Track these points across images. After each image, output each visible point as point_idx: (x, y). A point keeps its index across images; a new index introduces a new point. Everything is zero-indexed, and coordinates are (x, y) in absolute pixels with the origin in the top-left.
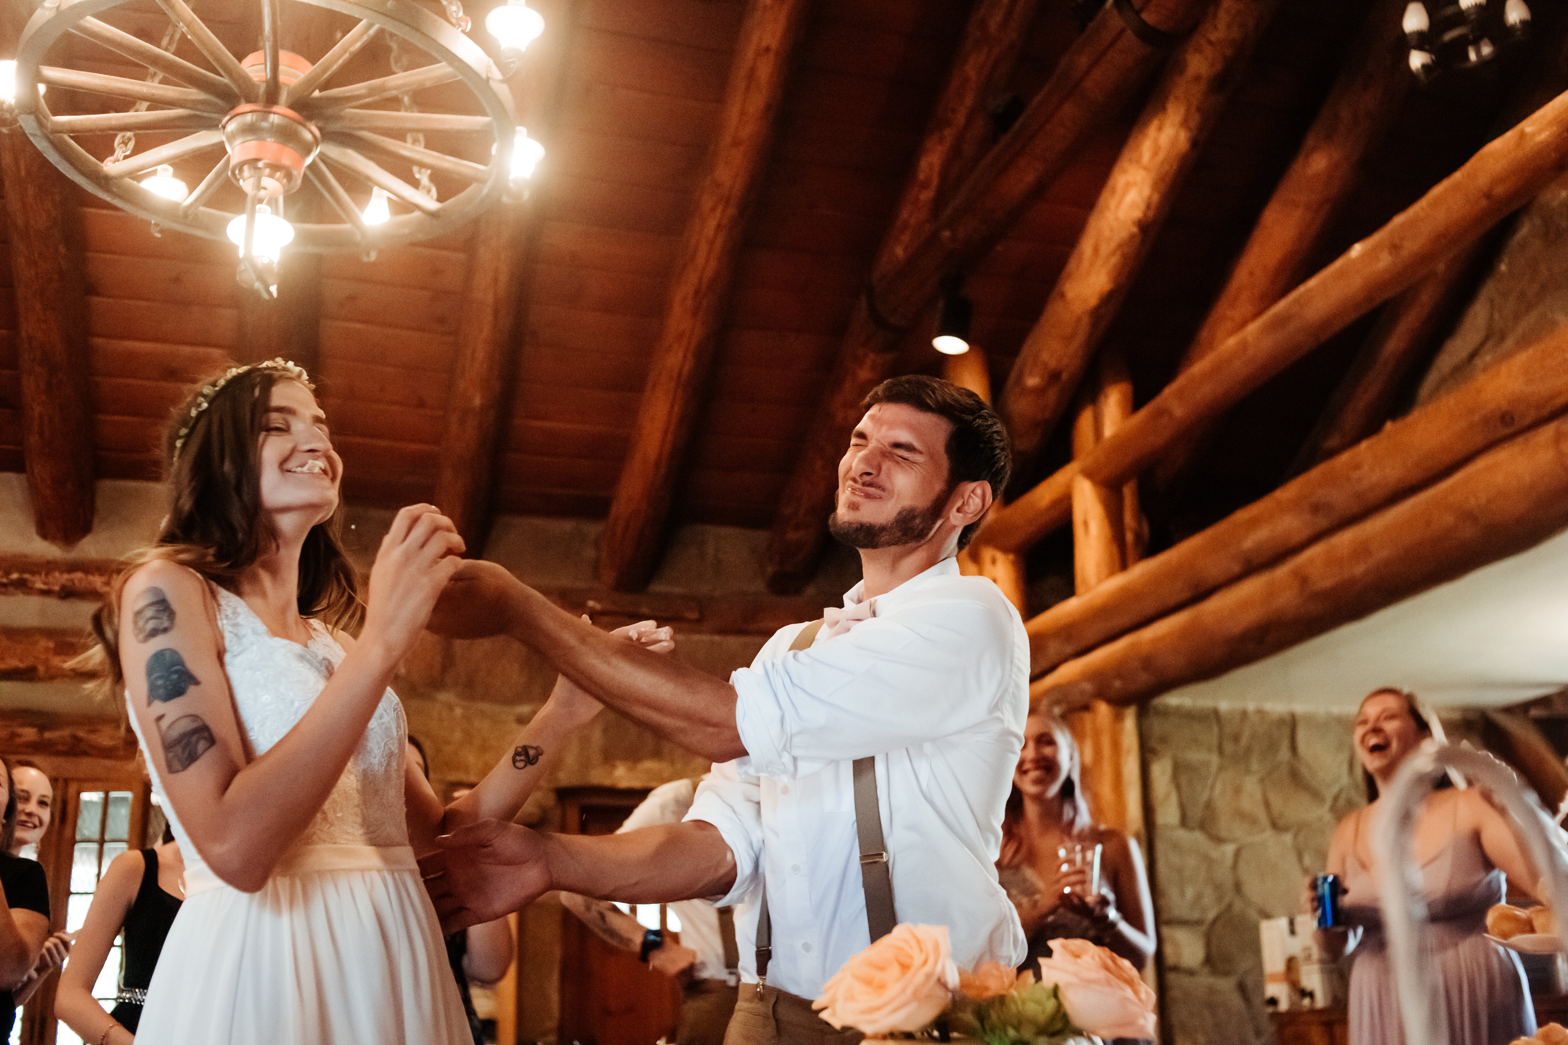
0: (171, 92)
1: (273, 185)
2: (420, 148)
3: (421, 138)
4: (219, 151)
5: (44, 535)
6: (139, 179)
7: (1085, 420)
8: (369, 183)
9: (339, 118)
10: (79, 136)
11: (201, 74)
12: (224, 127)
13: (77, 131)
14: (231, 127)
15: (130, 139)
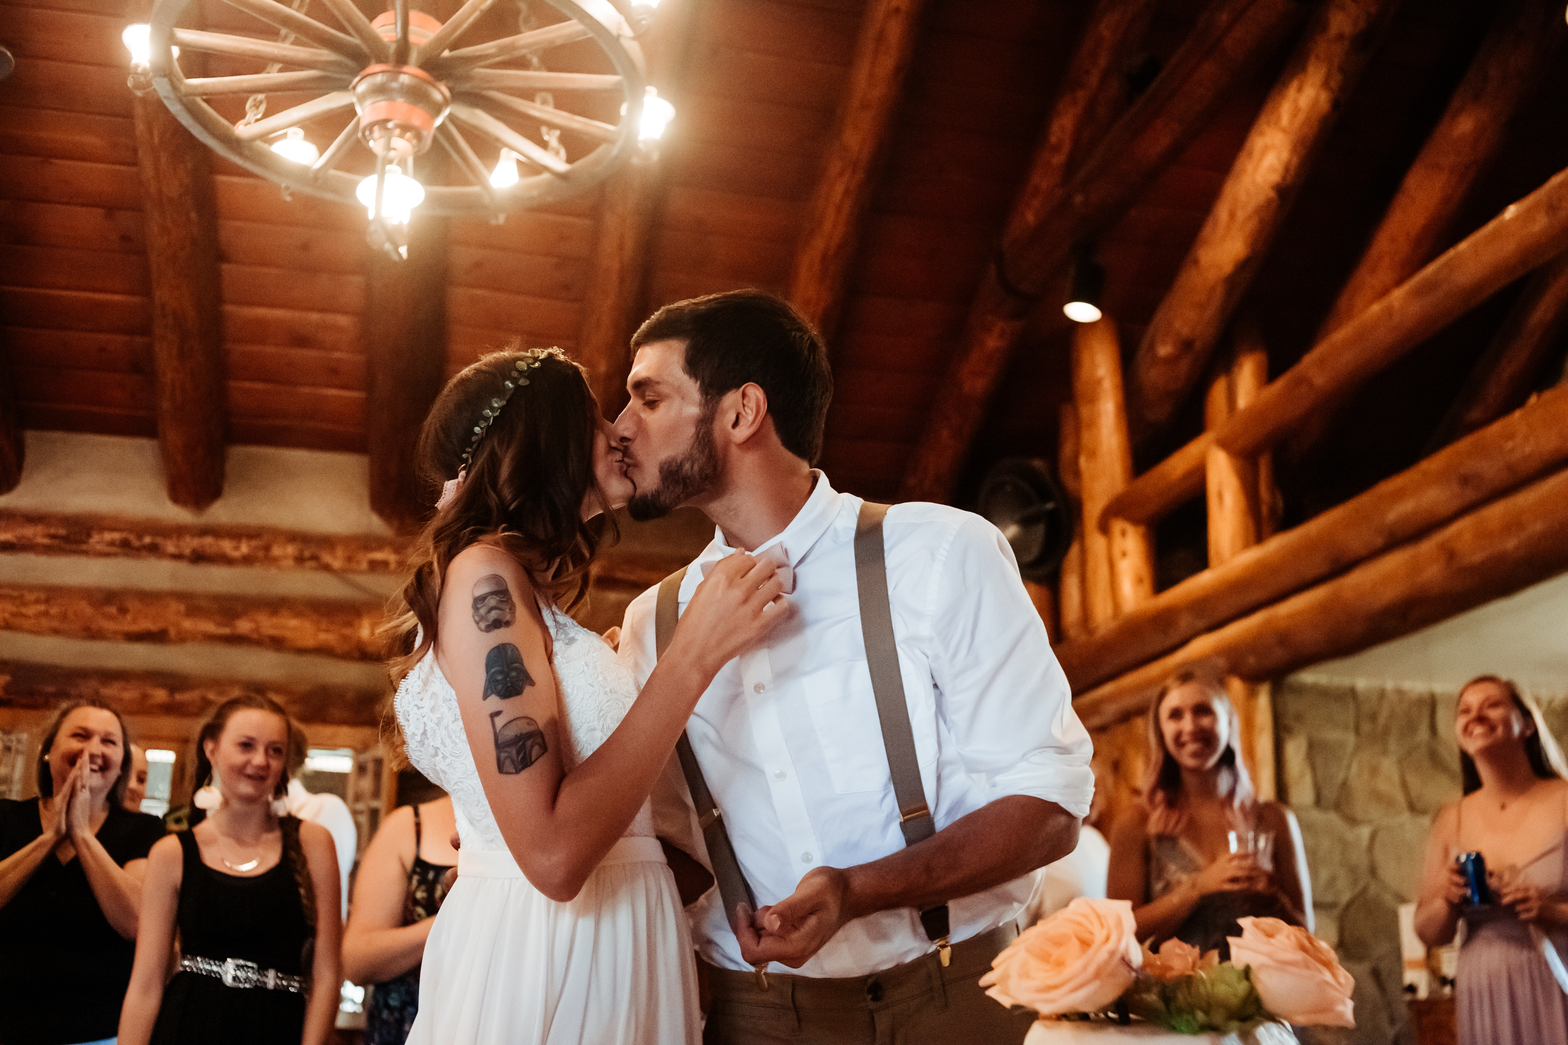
0: (302, 53)
1: (402, 145)
2: (550, 109)
3: (550, 98)
4: (349, 113)
5: (176, 497)
6: (271, 142)
7: (1218, 391)
8: (499, 145)
9: (468, 78)
10: (211, 98)
11: (332, 35)
12: (354, 88)
13: (211, 94)
14: (362, 88)
15: (261, 102)
